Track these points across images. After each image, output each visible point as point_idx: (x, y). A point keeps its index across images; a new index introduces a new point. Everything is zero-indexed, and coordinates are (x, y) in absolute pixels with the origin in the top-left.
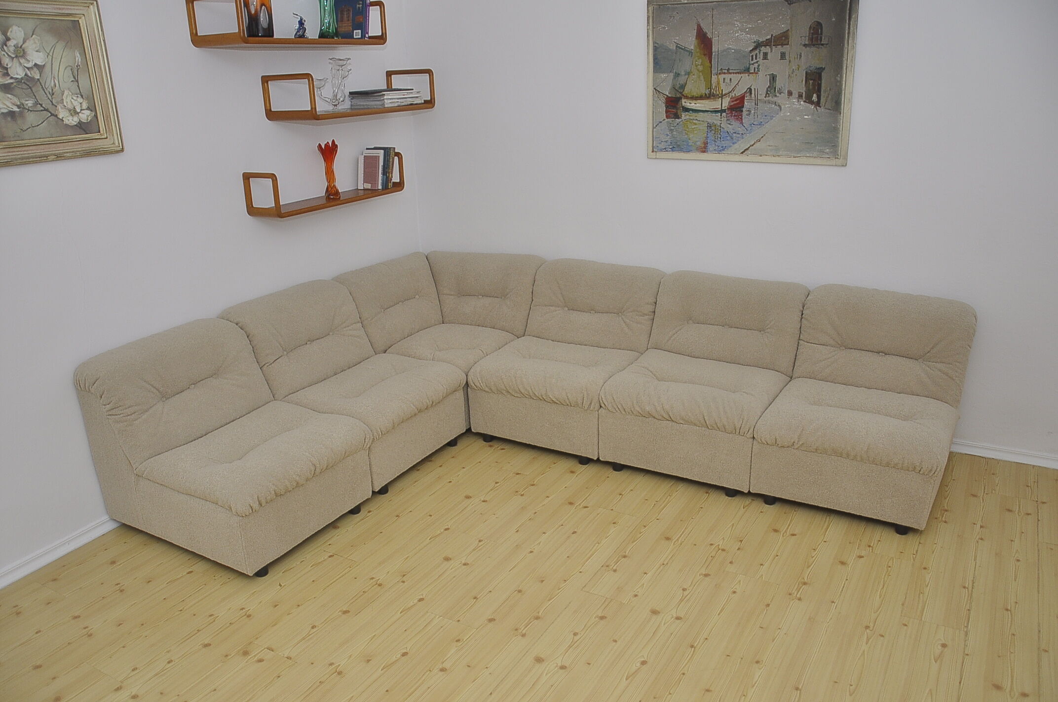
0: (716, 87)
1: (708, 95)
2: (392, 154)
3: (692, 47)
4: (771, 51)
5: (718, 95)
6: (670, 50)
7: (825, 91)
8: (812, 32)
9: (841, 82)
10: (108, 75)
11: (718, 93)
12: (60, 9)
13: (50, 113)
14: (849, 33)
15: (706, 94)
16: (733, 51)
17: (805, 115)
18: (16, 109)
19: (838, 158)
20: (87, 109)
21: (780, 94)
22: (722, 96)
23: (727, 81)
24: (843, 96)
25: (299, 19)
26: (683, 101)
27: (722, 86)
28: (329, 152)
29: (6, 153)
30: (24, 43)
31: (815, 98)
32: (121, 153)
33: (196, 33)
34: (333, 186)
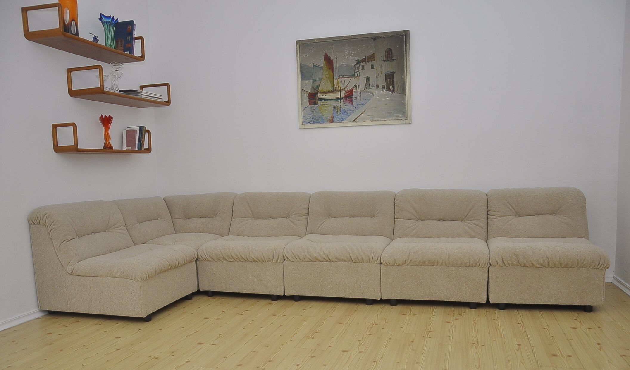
0: (337, 86)
1: (332, 91)
2: (144, 131)
3: (322, 65)
4: (366, 65)
5: (338, 90)
6: (310, 67)
7: (397, 84)
8: (387, 53)
9: (404, 79)
11: (338, 89)
14: (406, 53)
15: (331, 90)
16: (345, 66)
17: (387, 97)
19: (406, 119)
21: (372, 87)
22: (340, 91)
23: (343, 82)
24: (406, 86)
25: (94, 36)
26: (319, 94)
27: (340, 85)
28: (106, 121)
31: (391, 88)
33: (28, 30)
34: (109, 143)
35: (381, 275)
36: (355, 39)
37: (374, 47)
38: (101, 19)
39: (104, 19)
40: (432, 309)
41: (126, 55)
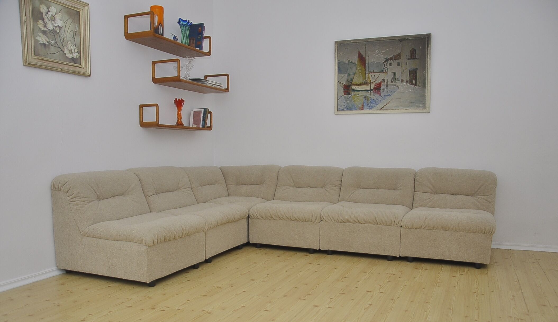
0: (368, 79)
1: (364, 83)
2: (208, 112)
3: (356, 62)
4: (393, 62)
5: (369, 83)
6: (346, 63)
7: (419, 79)
8: (411, 53)
9: (425, 74)
10: (89, 39)
11: (369, 82)
12: (73, 4)
13: (61, 49)
14: (428, 53)
15: (363, 83)
16: (375, 63)
17: (410, 90)
18: (46, 43)
19: (426, 109)
20: (77, 52)
21: (398, 81)
22: (371, 83)
23: (373, 76)
24: (427, 81)
25: (174, 36)
26: (352, 86)
27: (371, 79)
28: (179, 103)
29: (39, 61)
30: (55, 15)
31: (414, 82)
32: (88, 77)
33: (128, 32)
34: (180, 121)
35: (400, 237)
36: (384, 40)
37: (400, 47)
38: (179, 22)
39: (182, 23)
40: (441, 267)
41: (197, 51)
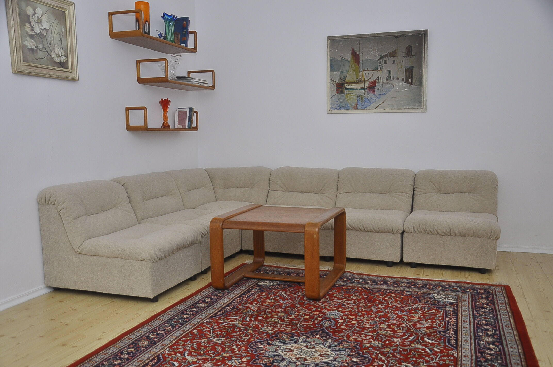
0: (362, 77)
2: (193, 112)
3: (350, 59)
4: (388, 59)
6: (338, 60)
7: (415, 77)
8: (407, 50)
9: (422, 73)
10: (76, 41)
11: (363, 80)
12: (58, 4)
13: (49, 53)
14: (424, 50)
15: (357, 81)
16: (370, 60)
17: (406, 89)
18: (34, 48)
19: (422, 108)
20: (64, 56)
21: (393, 79)
22: (365, 82)
23: (367, 74)
24: (423, 79)
25: (159, 33)
26: (345, 84)
27: (365, 77)
28: (165, 104)
29: (28, 68)
30: (41, 17)
31: (410, 80)
32: (77, 82)
33: (112, 31)
34: (167, 123)
36: (379, 36)
37: (396, 44)
38: (163, 17)
39: (166, 17)
40: (441, 272)
41: (182, 48)
